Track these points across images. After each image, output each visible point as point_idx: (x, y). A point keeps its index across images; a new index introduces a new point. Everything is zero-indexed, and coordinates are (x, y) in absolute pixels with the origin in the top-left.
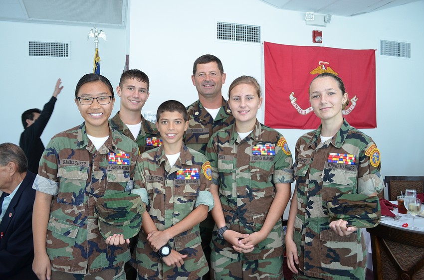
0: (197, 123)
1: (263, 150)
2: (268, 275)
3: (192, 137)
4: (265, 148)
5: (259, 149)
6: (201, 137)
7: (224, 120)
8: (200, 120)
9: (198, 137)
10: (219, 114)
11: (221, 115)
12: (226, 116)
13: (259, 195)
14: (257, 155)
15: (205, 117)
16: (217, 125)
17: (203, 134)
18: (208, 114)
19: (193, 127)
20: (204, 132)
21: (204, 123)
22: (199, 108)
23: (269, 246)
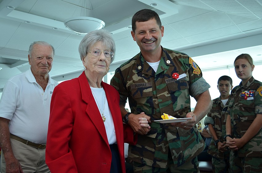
0: (140, 78)
1: (247, 93)
2: (250, 166)
3: (137, 92)
4: (248, 92)
5: (245, 93)
6: (145, 91)
7: (165, 72)
8: (143, 75)
9: (143, 91)
10: (160, 67)
11: (162, 67)
12: (167, 67)
13: (244, 119)
14: (243, 96)
15: (147, 71)
16: (159, 78)
17: (147, 88)
18: (150, 68)
19: (137, 82)
20: (148, 86)
21: (147, 77)
22: (141, 62)
23: (249, 149)
